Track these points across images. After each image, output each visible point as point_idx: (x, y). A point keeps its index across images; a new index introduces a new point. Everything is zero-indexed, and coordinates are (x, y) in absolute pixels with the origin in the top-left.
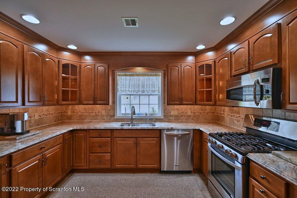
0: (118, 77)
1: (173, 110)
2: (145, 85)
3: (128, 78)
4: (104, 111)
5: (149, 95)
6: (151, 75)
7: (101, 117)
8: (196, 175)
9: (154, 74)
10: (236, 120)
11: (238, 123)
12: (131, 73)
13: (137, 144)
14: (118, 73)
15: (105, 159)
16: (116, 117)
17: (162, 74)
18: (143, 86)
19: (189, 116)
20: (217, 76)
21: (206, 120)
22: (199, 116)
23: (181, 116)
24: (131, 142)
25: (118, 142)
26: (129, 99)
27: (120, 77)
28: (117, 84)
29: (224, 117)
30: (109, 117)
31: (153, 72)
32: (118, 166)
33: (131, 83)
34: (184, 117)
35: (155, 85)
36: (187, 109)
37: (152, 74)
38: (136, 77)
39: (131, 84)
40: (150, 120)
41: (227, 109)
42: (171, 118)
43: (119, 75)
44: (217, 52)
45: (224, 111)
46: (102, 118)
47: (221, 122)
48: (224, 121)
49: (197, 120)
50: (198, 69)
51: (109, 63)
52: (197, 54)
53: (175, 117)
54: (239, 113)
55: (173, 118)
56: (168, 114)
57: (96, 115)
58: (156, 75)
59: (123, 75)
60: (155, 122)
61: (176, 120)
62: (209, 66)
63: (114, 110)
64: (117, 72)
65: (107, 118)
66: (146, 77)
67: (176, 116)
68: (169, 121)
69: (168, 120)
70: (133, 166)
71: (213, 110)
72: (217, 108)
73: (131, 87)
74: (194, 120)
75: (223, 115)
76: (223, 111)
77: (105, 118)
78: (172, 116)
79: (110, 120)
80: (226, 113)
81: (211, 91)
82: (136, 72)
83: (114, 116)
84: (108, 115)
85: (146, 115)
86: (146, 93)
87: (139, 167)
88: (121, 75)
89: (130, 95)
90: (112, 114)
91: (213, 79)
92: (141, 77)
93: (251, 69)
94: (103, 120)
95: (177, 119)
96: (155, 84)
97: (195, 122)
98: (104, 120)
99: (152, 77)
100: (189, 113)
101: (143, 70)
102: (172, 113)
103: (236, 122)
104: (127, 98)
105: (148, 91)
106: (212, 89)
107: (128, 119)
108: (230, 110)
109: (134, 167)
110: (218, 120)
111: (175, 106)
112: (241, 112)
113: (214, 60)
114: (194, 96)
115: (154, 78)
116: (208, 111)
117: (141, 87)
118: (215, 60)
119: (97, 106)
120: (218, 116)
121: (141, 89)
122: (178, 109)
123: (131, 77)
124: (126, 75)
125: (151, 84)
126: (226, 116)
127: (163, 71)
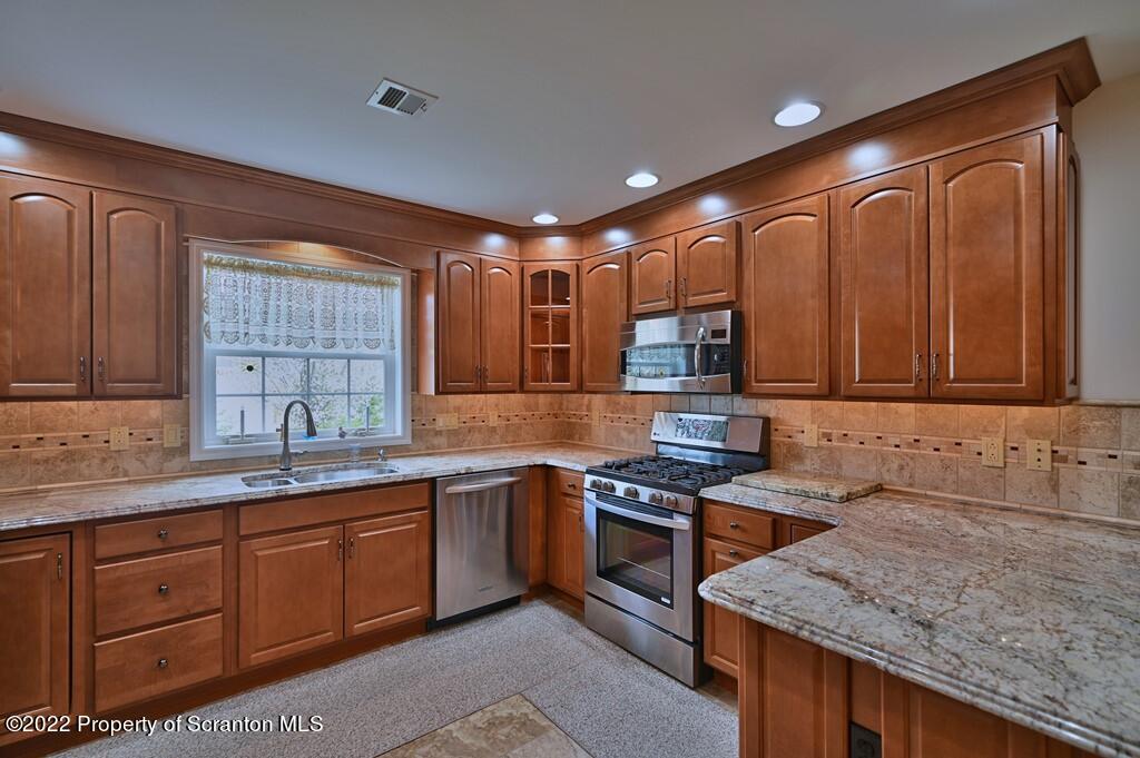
0: (205, 271)
1: (442, 413)
2: (339, 316)
3: (257, 279)
4: (126, 430)
5: (349, 358)
6: (362, 281)
7: (104, 460)
8: (536, 602)
9: (375, 277)
10: (625, 429)
11: (632, 437)
12: (271, 263)
13: (344, 547)
14: (206, 255)
15: (194, 642)
16: (195, 456)
17: (404, 281)
18: (330, 322)
19: (493, 430)
20: (584, 310)
21: (537, 438)
22: (520, 427)
23: (470, 431)
24: (321, 541)
25: (259, 553)
26: (255, 376)
27: (212, 272)
28: (201, 305)
29: (589, 425)
30: (152, 460)
31: (370, 271)
32: (258, 658)
33: (271, 303)
34: (477, 435)
35: (380, 322)
36: (489, 407)
37: (367, 276)
38: (296, 282)
39: (272, 310)
40: (361, 454)
41: (598, 399)
42: (436, 441)
43: (210, 263)
44: (581, 241)
45: (589, 409)
46: (109, 465)
47: (580, 439)
48: (590, 434)
49: (514, 442)
50: (528, 281)
51: (179, 205)
52: (522, 234)
53: (449, 437)
54: (633, 410)
55: (442, 440)
56: (427, 427)
57: (69, 457)
58: (381, 283)
59: (231, 266)
60: (385, 459)
61: (454, 447)
62: (560, 277)
63: (187, 424)
64: (199, 248)
65: (143, 462)
66: (341, 287)
67: (453, 433)
68: (431, 452)
69: (428, 448)
70: (328, 636)
71: (556, 407)
72: (565, 403)
73: (271, 323)
74: (507, 443)
75: (585, 420)
76: (584, 408)
77: (132, 465)
78: (438, 433)
79: (161, 472)
80: (595, 415)
81: (568, 350)
82: (300, 261)
83: (185, 449)
84: (151, 449)
85: (342, 435)
86: (340, 349)
87: (356, 633)
88: (218, 264)
89: (264, 355)
90: (172, 439)
91: (573, 317)
92: (320, 282)
93: (682, 304)
94: (114, 476)
95: (458, 441)
96: (380, 316)
97: (511, 447)
98: (125, 476)
99: (365, 289)
100: (493, 421)
101: (329, 256)
102: (441, 423)
103: (624, 434)
104: (250, 368)
105: (350, 342)
106: (572, 345)
107: (260, 457)
108: (608, 403)
109: (333, 640)
110: (571, 437)
111: (449, 396)
112: (638, 407)
113: (575, 262)
114: (517, 365)
115: (374, 291)
116: (543, 410)
117: (317, 324)
118: (579, 263)
119: (70, 409)
120: (569, 423)
121: (319, 333)
122: (458, 409)
123: (273, 280)
124: (246, 268)
125: (360, 317)
126: (595, 423)
127: (408, 273)
